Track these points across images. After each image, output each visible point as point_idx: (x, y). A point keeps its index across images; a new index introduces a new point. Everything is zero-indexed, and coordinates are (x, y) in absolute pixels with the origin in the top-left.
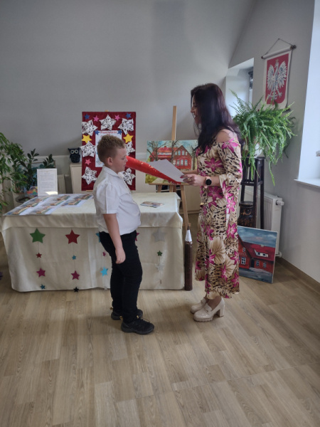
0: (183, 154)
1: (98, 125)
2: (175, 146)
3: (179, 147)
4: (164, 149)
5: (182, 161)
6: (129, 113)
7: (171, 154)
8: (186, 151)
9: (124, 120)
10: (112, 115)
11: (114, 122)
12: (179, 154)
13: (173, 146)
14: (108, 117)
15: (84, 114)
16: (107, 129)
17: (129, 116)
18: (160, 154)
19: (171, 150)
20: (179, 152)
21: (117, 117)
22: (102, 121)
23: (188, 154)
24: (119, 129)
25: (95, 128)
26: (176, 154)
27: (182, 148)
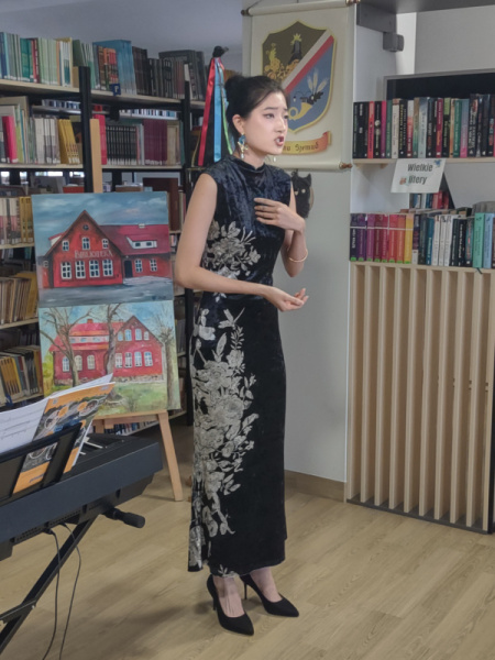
0: (138, 337)
2: (115, 318)
3: (125, 319)
4: (88, 328)
5: (138, 357)
7: (107, 339)
8: (144, 329)
12: (129, 339)
13: (110, 317)
18: (79, 340)
19: (106, 328)
20: (128, 333)
23: (152, 336)
26: (120, 338)
27: (134, 323)
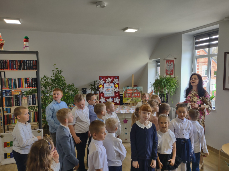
1: (105, 81)
6: (117, 77)
9: (115, 79)
10: (110, 77)
11: (111, 80)
14: (109, 78)
15: (100, 77)
16: (108, 83)
17: (116, 78)
21: (112, 78)
22: (107, 80)
24: (113, 83)
25: (104, 82)
